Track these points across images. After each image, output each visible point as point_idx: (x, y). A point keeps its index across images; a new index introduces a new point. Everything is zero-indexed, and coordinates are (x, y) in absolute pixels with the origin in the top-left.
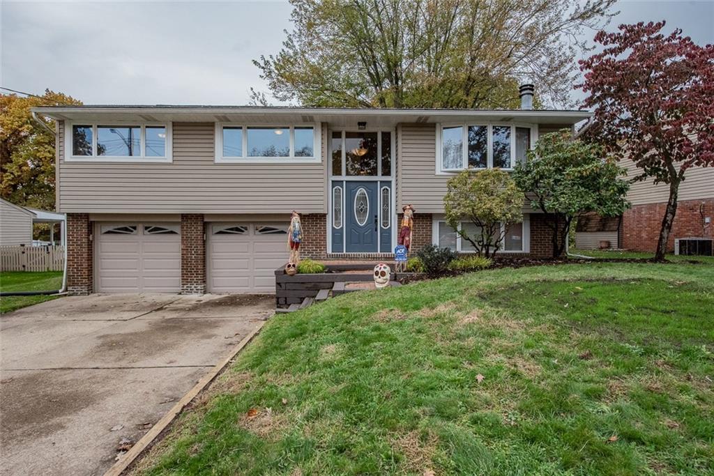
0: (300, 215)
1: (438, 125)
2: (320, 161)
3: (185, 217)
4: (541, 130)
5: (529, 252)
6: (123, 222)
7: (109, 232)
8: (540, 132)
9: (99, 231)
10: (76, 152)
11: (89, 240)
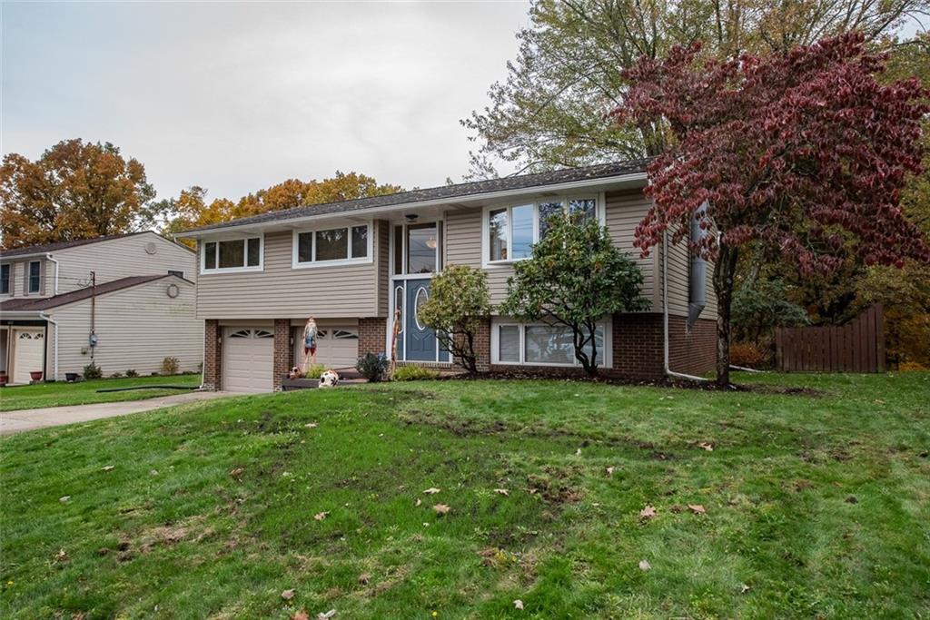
0: (315, 319)
1: (484, 209)
2: (371, 261)
3: (277, 321)
4: (609, 200)
5: (611, 367)
6: (239, 327)
7: (233, 336)
8: (607, 203)
9: (227, 334)
10: (207, 268)
11: (217, 342)
